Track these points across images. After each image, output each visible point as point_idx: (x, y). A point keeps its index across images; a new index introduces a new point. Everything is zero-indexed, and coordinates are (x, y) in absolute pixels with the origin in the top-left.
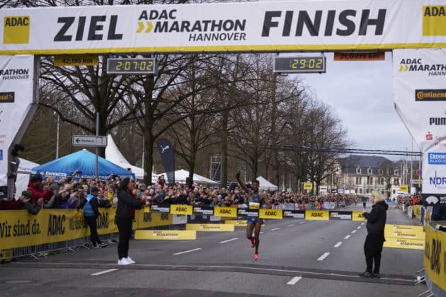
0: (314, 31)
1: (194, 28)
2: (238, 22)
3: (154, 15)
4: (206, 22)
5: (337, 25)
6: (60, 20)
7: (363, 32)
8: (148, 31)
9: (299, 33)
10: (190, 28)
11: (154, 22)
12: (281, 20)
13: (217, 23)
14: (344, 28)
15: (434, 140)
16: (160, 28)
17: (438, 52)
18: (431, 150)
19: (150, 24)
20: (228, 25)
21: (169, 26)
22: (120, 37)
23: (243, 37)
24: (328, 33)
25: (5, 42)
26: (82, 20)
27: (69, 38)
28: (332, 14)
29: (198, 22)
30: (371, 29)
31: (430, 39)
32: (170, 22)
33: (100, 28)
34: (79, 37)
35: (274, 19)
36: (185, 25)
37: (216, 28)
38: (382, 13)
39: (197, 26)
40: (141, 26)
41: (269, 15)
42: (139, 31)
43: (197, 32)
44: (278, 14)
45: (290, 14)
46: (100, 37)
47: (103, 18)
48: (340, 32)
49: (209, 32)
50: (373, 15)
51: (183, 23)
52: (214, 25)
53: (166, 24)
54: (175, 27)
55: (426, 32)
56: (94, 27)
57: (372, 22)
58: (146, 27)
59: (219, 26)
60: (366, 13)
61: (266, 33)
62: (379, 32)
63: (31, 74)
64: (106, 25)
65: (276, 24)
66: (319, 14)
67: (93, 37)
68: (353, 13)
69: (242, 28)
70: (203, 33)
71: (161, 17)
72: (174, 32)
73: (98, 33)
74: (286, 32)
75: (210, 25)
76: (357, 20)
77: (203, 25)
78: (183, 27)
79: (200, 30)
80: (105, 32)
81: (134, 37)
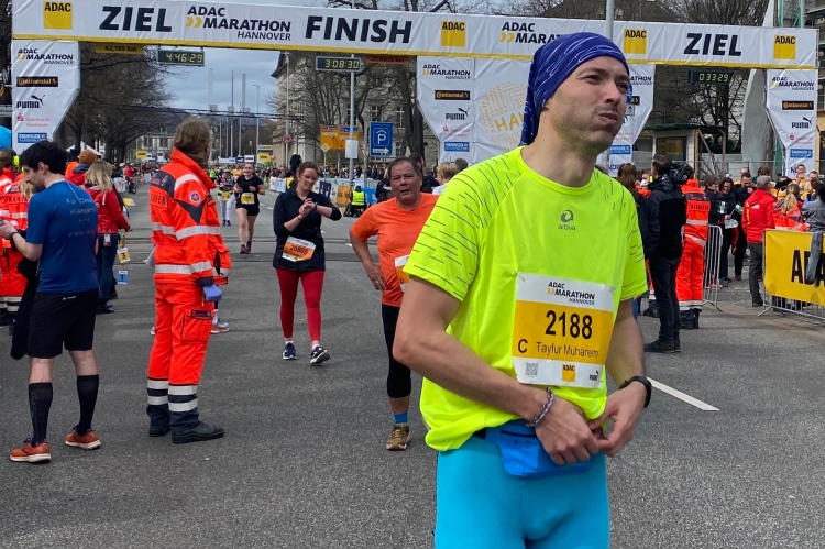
0: (352, 36)
1: (242, 26)
2: (283, 24)
3: (203, 11)
4: (254, 22)
5: (371, 32)
6: (106, 9)
7: (393, 40)
8: (197, 26)
10: (239, 26)
11: (203, 18)
12: (323, 25)
13: (264, 23)
14: (377, 35)
15: (449, 132)
16: (208, 23)
17: (453, 60)
18: (447, 140)
19: (199, 19)
20: (275, 26)
21: (218, 23)
22: (169, 29)
23: (288, 37)
24: (364, 38)
25: (46, 26)
26: (129, 11)
27: (116, 27)
28: (366, 22)
29: (246, 21)
30: (400, 37)
31: (447, 49)
32: (219, 19)
33: (149, 19)
34: (126, 27)
35: (316, 23)
36: (234, 23)
37: (263, 28)
38: (409, 24)
39: (245, 24)
40: (191, 21)
41: (312, 19)
42: (188, 25)
43: (244, 29)
44: (320, 19)
45: (330, 20)
46: (148, 28)
47: (151, 11)
48: (373, 39)
49: (256, 30)
50: (402, 26)
51: (232, 20)
52: (261, 25)
53: (215, 20)
54: (224, 24)
55: (444, 43)
56: (141, 18)
57: (401, 32)
58: (195, 22)
59: (266, 26)
60: (395, 23)
61: (309, 35)
62: (406, 40)
63: (76, 59)
64: (155, 16)
65: (318, 28)
66: (355, 22)
67: (140, 27)
68: (385, 23)
69: (288, 29)
70: (251, 31)
71: (210, 13)
72: (223, 28)
73: (146, 24)
74: (327, 36)
75: (257, 24)
76: (388, 29)
77: (250, 24)
78: (232, 24)
79: (248, 28)
80: (153, 23)
81: (184, 31)
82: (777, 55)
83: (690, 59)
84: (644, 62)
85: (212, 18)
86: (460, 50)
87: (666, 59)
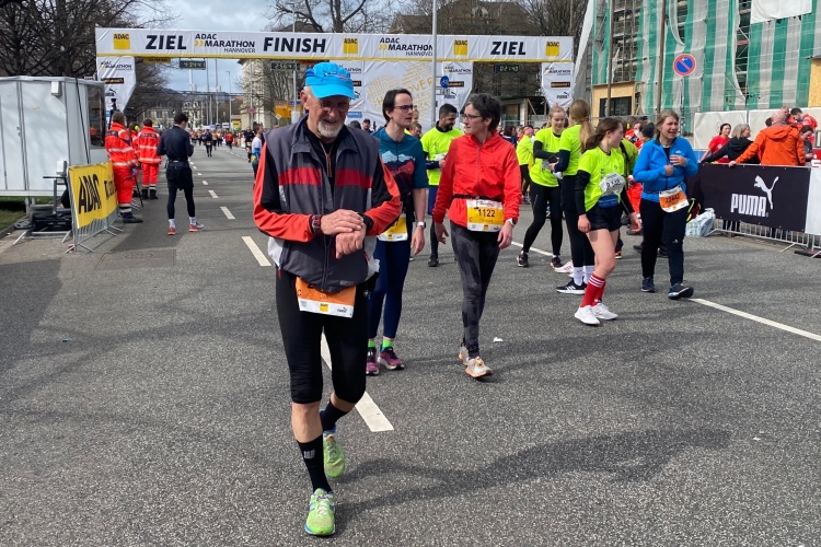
0: (290, 49)
1: (227, 45)
2: (250, 42)
3: (204, 36)
4: (233, 42)
6: (149, 37)
7: (315, 50)
8: (201, 45)
9: (283, 50)
10: (225, 45)
11: (204, 41)
12: (273, 42)
13: (239, 42)
14: (306, 48)
16: (207, 44)
20: (245, 44)
21: (213, 44)
22: (185, 48)
23: (254, 51)
25: (115, 48)
27: (155, 48)
28: (299, 40)
29: (229, 42)
30: (319, 49)
31: (347, 55)
32: (213, 41)
33: (173, 42)
34: (161, 47)
35: (269, 42)
36: (222, 43)
37: (239, 45)
38: (324, 41)
39: (229, 44)
40: (197, 43)
41: (267, 39)
42: (196, 45)
43: (228, 47)
44: (271, 39)
45: (278, 40)
46: (173, 48)
49: (235, 47)
50: (320, 42)
51: (221, 41)
52: (237, 44)
53: (211, 42)
54: (216, 44)
55: (345, 52)
56: (169, 42)
57: (319, 45)
58: (200, 43)
59: (241, 44)
60: (316, 41)
61: (265, 49)
62: (323, 51)
63: (133, 67)
64: (177, 41)
65: (271, 45)
66: (292, 40)
67: (169, 47)
68: (310, 40)
69: (253, 46)
70: (232, 48)
71: (208, 38)
72: (215, 46)
73: (172, 45)
74: (276, 49)
75: (235, 44)
77: (231, 44)
78: (220, 44)
79: (230, 46)
80: (176, 45)
81: (194, 50)
82: (548, 54)
83: (494, 58)
84: (466, 60)
85: (209, 40)
86: (355, 55)
87: (479, 58)
